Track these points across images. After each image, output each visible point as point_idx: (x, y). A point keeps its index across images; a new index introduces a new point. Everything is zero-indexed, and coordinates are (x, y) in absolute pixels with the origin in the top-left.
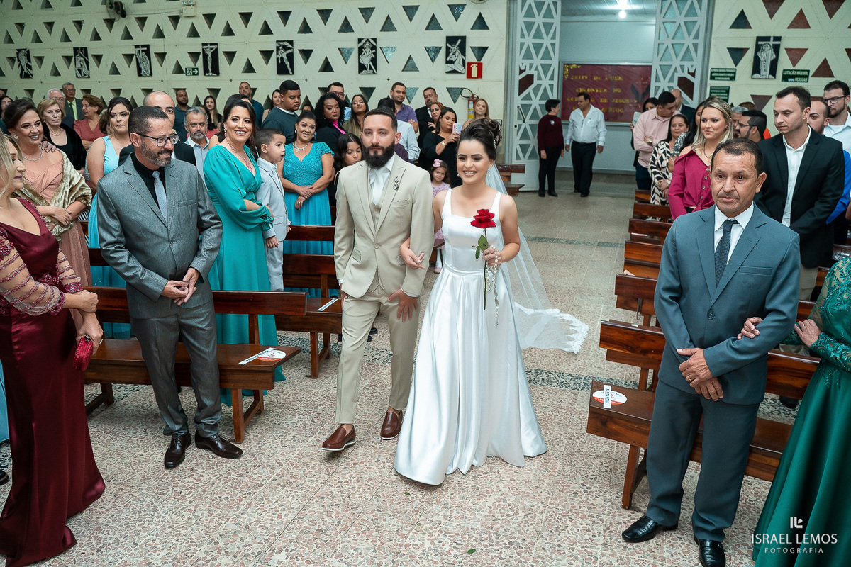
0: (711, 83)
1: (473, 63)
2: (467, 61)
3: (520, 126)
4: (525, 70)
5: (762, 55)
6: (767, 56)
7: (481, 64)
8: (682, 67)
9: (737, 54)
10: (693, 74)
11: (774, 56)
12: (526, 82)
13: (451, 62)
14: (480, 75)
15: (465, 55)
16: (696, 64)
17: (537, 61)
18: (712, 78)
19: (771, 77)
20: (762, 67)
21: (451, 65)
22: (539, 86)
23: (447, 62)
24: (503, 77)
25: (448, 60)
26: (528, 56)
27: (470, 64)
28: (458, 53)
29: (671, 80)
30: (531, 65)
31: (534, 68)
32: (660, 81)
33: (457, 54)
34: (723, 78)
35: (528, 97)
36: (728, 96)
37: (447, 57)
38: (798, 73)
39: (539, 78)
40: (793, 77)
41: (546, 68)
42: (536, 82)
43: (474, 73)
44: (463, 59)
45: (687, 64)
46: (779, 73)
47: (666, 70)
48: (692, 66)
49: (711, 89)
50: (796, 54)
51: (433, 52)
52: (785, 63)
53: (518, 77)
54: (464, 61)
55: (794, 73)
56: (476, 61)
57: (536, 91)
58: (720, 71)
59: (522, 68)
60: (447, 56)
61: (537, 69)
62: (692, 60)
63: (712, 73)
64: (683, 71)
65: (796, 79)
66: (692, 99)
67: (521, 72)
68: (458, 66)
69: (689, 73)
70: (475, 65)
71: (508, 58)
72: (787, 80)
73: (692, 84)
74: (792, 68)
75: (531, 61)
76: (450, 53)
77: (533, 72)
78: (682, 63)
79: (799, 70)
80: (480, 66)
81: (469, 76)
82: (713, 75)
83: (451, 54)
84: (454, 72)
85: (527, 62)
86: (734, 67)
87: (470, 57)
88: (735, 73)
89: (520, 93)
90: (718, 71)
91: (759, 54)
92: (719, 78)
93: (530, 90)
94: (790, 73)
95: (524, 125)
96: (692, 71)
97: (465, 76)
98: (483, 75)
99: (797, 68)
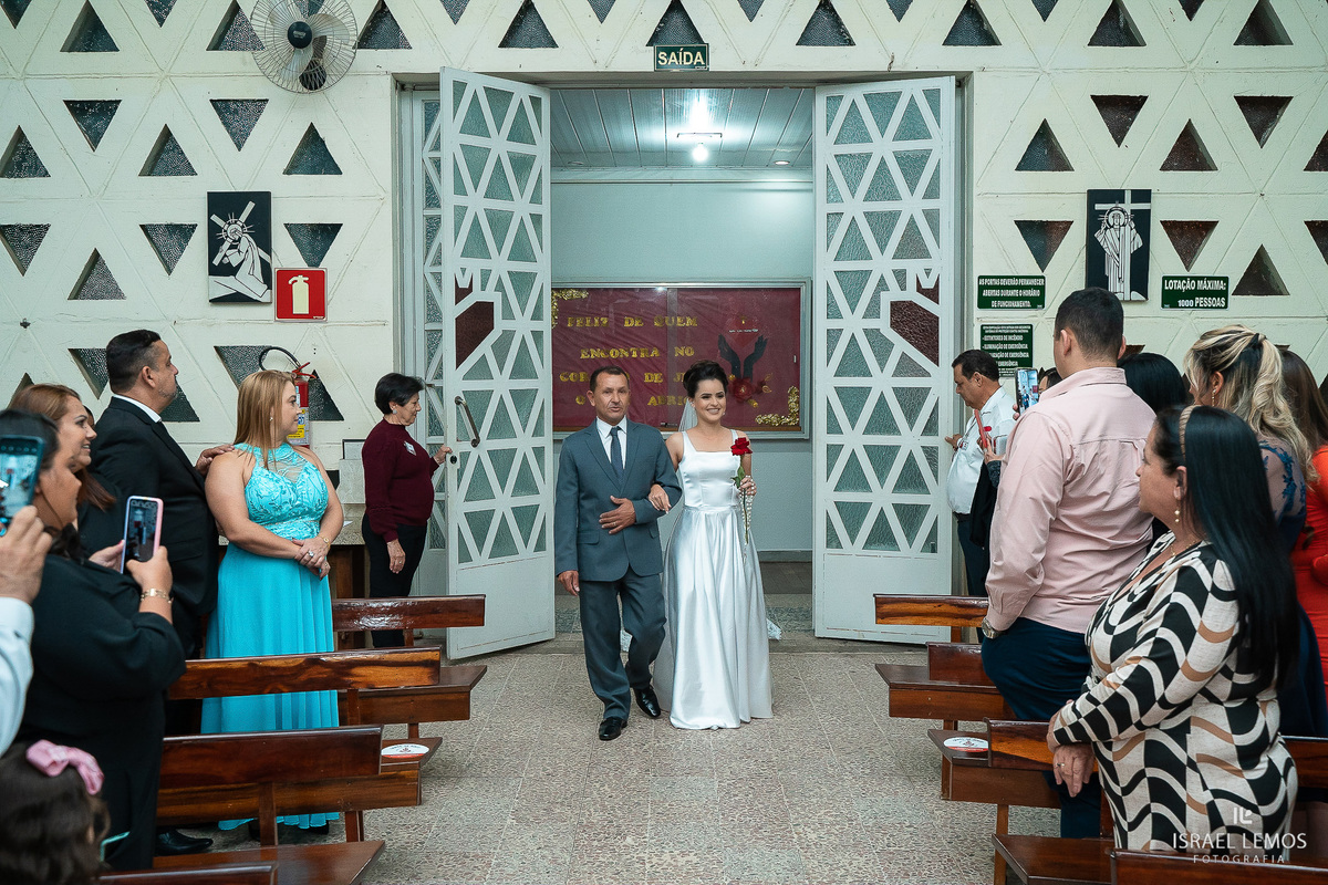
0: (981, 317)
1: (297, 273)
2: (276, 266)
3: (465, 456)
4: (470, 290)
5: (1107, 239)
6: (1120, 241)
7: (322, 274)
8: (900, 276)
9: (1041, 236)
10: (933, 294)
11: (1139, 242)
12: (475, 324)
13: (228, 270)
14: (317, 308)
15: (268, 250)
16: (940, 264)
17: (501, 264)
18: (984, 303)
19: (1136, 296)
20: (1112, 272)
21: (228, 280)
22: (508, 336)
23: (214, 271)
24: (387, 312)
25: (216, 262)
26: (475, 247)
27: (286, 275)
28: (246, 242)
29: (872, 311)
30: (486, 274)
31: (492, 283)
32: (839, 316)
33: (244, 245)
34: (1013, 304)
35: (481, 370)
36: (1030, 350)
37: (212, 256)
38: (1202, 285)
39: (508, 314)
40: (1191, 295)
41: (522, 282)
42: (500, 325)
43: (301, 303)
44: (263, 261)
45: (914, 267)
46: (1155, 288)
47: (853, 284)
48: (928, 272)
49: (983, 333)
50: (1189, 236)
51: (167, 239)
52: (1165, 260)
53: (451, 311)
54: (266, 267)
55: (1190, 286)
56: (303, 265)
57: (501, 349)
58: (1003, 282)
59: (464, 284)
60: (212, 253)
61: (500, 287)
62: (928, 256)
63: (981, 288)
64: (903, 288)
65: (1198, 300)
66: (936, 362)
67: (461, 294)
68: (248, 281)
69: (920, 289)
70: (300, 278)
71: (402, 256)
72: (1175, 305)
73: (932, 321)
74: (1186, 274)
75: (482, 263)
76: (223, 241)
77: (489, 295)
78: (901, 264)
79: (1202, 278)
80: (317, 283)
81: (285, 310)
82: (987, 293)
83: (226, 245)
84: (237, 299)
85: (475, 266)
86: (1038, 272)
87: (287, 254)
88: (1042, 289)
89: (460, 360)
90: (997, 282)
91: (1099, 236)
92: (1004, 304)
93: (485, 348)
94: (1180, 286)
95: (474, 453)
96: (928, 284)
97: (271, 311)
98: (329, 309)
99: (1196, 270)
